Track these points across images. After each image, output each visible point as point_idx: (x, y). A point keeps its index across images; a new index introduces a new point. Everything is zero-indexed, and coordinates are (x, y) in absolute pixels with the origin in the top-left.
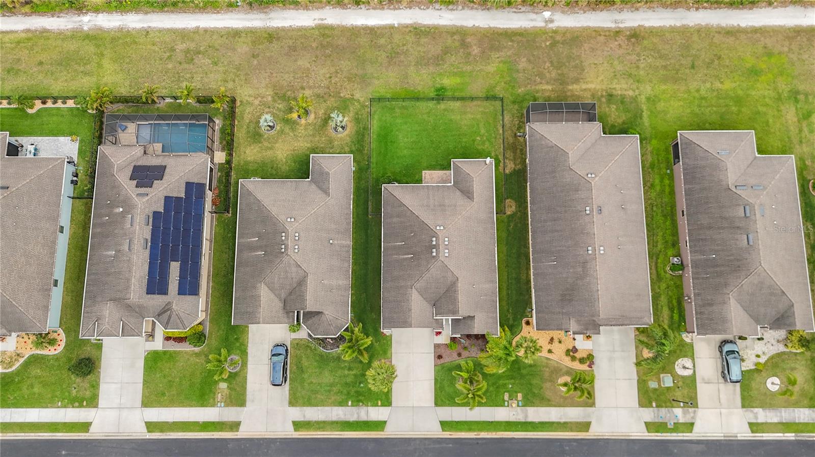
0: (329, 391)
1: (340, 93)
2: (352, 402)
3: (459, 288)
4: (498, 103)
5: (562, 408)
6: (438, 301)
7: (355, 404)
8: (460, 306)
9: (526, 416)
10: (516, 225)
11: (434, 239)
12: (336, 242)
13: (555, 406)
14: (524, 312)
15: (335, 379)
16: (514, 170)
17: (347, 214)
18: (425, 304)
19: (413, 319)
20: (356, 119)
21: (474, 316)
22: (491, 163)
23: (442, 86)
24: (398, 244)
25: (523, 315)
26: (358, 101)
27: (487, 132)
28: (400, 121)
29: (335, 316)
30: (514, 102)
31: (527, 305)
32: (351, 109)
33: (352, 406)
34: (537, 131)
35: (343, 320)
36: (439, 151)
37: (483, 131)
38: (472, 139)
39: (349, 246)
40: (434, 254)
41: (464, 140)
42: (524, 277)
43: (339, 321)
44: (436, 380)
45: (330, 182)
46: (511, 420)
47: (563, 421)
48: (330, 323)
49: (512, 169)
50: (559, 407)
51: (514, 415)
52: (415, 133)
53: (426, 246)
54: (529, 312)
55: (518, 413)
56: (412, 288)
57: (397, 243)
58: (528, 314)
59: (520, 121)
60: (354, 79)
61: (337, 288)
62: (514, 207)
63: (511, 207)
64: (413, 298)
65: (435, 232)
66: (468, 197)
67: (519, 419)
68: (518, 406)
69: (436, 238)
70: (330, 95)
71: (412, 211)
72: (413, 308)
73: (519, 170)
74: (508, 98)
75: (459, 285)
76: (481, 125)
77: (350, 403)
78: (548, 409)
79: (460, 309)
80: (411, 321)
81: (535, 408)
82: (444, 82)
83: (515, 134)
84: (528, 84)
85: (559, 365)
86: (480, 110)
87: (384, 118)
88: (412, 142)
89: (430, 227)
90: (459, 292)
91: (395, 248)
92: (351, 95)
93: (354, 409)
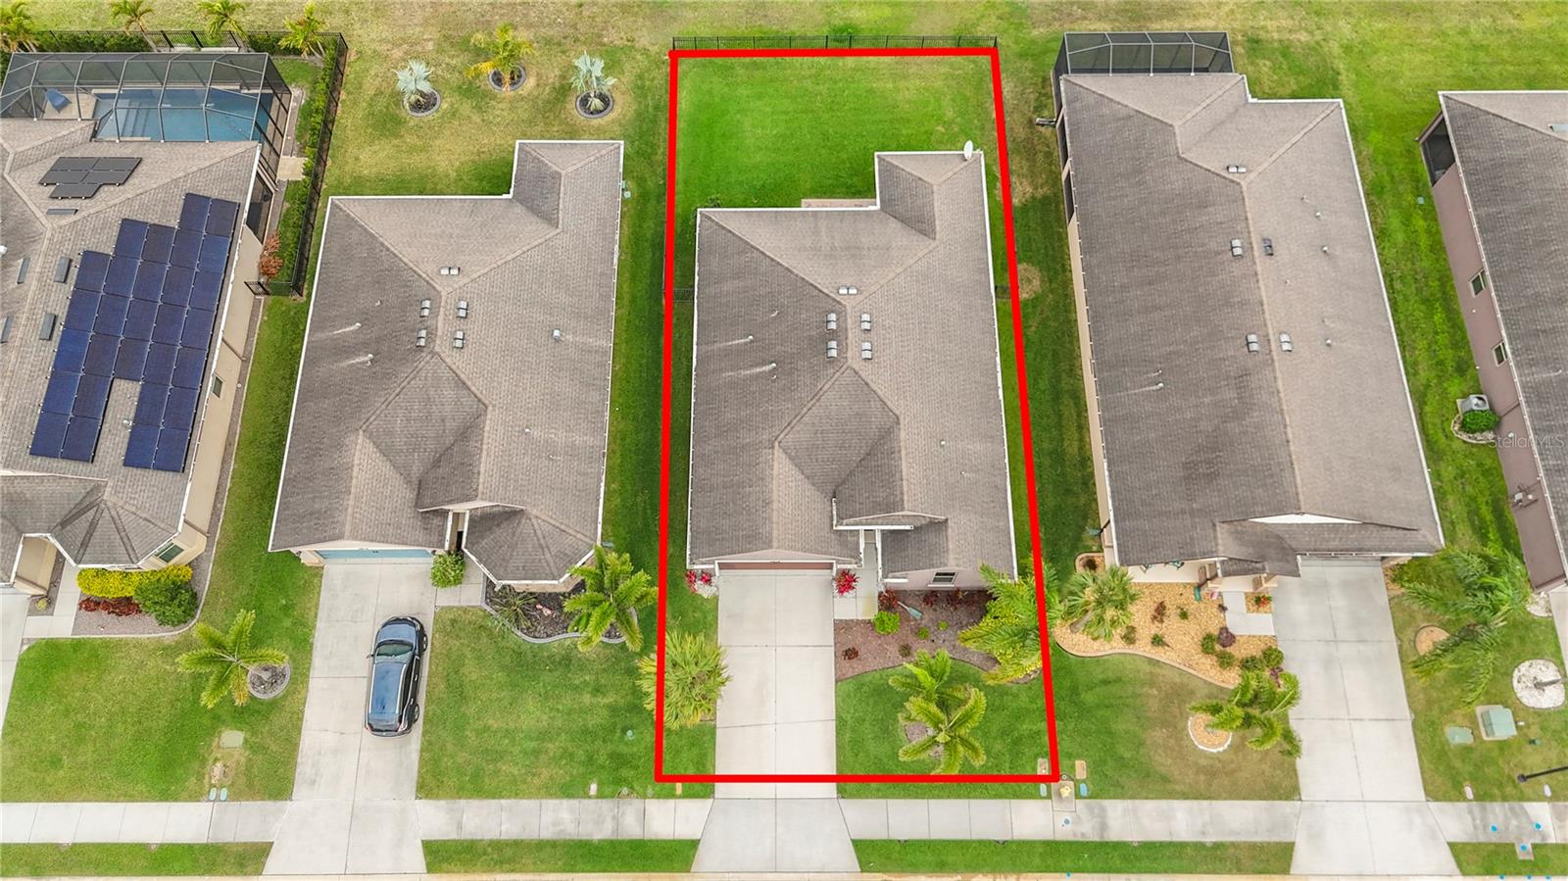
0: (536, 753)
1: (600, 36)
2: (600, 785)
3: (902, 444)
4: (985, 61)
5: (1205, 803)
6: (844, 482)
7: (608, 790)
8: (905, 489)
9: (1103, 827)
10: (1043, 323)
11: (833, 317)
12: (570, 337)
13: (1185, 796)
14: (1078, 539)
15: (553, 718)
16: (1033, 198)
17: (602, 274)
18: (809, 490)
19: (774, 525)
20: (638, 88)
21: (947, 520)
22: (977, 160)
23: (849, 22)
24: (737, 342)
25: (1076, 546)
26: (645, 52)
27: (961, 114)
28: (745, 93)
29: (557, 524)
30: (1022, 55)
31: (1085, 518)
32: (627, 66)
33: (600, 796)
34: (1087, 89)
35: (579, 536)
36: (844, 156)
37: (950, 114)
38: (923, 129)
39: (605, 353)
40: (834, 353)
41: (904, 132)
42: (1072, 449)
43: (570, 540)
44: (841, 724)
45: (562, 195)
46: (1059, 837)
47: (1209, 839)
48: (542, 541)
49: (1028, 195)
50: (1196, 798)
51: (1067, 822)
52: (784, 117)
53: (810, 338)
54: (1093, 538)
55: (1078, 817)
56: (773, 447)
57: (733, 340)
58: (1090, 543)
59: (1040, 93)
60: (636, 9)
61: (566, 453)
62: (1036, 283)
63: (1031, 283)
64: (775, 472)
65: (834, 300)
66: (922, 232)
67: (1083, 835)
68: (1078, 796)
69: (838, 314)
70: (576, 40)
71: (773, 260)
72: (775, 497)
73: (1045, 198)
74: (1008, 46)
75: (903, 435)
76: (946, 102)
77: (594, 788)
78: (1163, 804)
79: (906, 498)
80: (771, 534)
81: (1128, 803)
82: (851, 16)
83: (1031, 121)
84: (1055, 19)
85: (1185, 680)
86: (942, 70)
87: (705, 87)
88: (775, 136)
89: (820, 291)
90: (903, 452)
91: (728, 353)
92: (628, 41)
93: (605, 805)
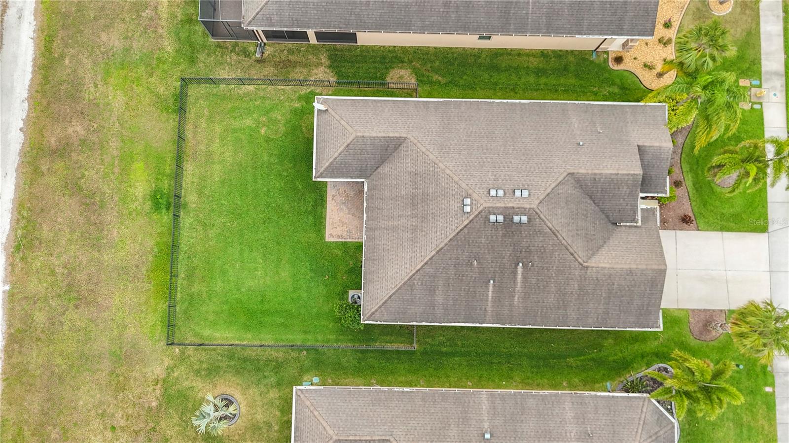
0: (750, 429)
1: (150, 409)
2: (766, 385)
3: (590, 172)
4: (193, 91)
5: (761, 13)
6: (607, 217)
7: (770, 381)
8: (625, 172)
9: (776, 73)
10: (436, 71)
11: (492, 218)
12: (486, 425)
13: (758, 24)
14: (599, 65)
15: (728, 419)
16: (329, 67)
17: (423, 399)
18: (614, 241)
19: (649, 267)
20: (210, 373)
21: (638, 146)
22: (324, 102)
23: (148, 197)
24: (490, 293)
25: (603, 67)
26: (170, 369)
27: (249, 112)
28: (220, 284)
29: (641, 427)
30: (192, 61)
31: (584, 59)
32: (186, 384)
33: (773, 385)
34: (261, 9)
35: (645, 410)
36: (286, 207)
37: (248, 122)
38: (265, 144)
39: (492, 395)
40: (524, 219)
41: (266, 158)
42: (535, 62)
43: (648, 417)
44: (723, 229)
45: (357, 438)
46: (784, 100)
47: (781, 14)
48: (654, 438)
49: (328, 71)
50: (759, 17)
51: (775, 95)
52: (246, 254)
53: (504, 236)
54: (598, 56)
55: (772, 87)
56: (587, 267)
57: (487, 295)
58: (602, 59)
59: (232, 51)
60: (121, 378)
61: (583, 423)
62: (403, 72)
63: (402, 75)
64: (607, 266)
65: (477, 216)
66: (397, 147)
67: (782, 86)
68: (760, 86)
69: (490, 213)
70: (154, 429)
71: (426, 263)
72: (626, 267)
73: (330, 57)
74: (182, 71)
75: (582, 171)
76: (237, 124)
77: (768, 389)
78: (762, 36)
79: (632, 172)
80: (653, 270)
81: (763, 57)
82: (141, 194)
83: (258, 61)
84: (155, 32)
85: (691, 12)
86: (204, 125)
87: (211, 317)
88: (265, 261)
89: (465, 227)
90: (597, 172)
91: (498, 300)
92: (157, 384)
93: (778, 381)
